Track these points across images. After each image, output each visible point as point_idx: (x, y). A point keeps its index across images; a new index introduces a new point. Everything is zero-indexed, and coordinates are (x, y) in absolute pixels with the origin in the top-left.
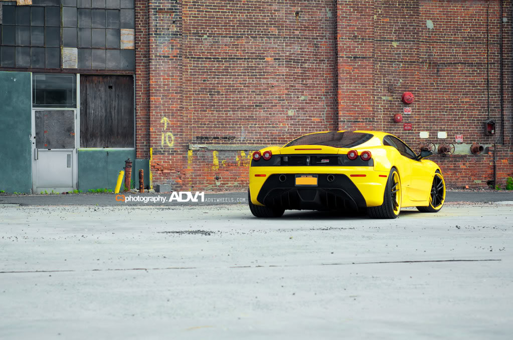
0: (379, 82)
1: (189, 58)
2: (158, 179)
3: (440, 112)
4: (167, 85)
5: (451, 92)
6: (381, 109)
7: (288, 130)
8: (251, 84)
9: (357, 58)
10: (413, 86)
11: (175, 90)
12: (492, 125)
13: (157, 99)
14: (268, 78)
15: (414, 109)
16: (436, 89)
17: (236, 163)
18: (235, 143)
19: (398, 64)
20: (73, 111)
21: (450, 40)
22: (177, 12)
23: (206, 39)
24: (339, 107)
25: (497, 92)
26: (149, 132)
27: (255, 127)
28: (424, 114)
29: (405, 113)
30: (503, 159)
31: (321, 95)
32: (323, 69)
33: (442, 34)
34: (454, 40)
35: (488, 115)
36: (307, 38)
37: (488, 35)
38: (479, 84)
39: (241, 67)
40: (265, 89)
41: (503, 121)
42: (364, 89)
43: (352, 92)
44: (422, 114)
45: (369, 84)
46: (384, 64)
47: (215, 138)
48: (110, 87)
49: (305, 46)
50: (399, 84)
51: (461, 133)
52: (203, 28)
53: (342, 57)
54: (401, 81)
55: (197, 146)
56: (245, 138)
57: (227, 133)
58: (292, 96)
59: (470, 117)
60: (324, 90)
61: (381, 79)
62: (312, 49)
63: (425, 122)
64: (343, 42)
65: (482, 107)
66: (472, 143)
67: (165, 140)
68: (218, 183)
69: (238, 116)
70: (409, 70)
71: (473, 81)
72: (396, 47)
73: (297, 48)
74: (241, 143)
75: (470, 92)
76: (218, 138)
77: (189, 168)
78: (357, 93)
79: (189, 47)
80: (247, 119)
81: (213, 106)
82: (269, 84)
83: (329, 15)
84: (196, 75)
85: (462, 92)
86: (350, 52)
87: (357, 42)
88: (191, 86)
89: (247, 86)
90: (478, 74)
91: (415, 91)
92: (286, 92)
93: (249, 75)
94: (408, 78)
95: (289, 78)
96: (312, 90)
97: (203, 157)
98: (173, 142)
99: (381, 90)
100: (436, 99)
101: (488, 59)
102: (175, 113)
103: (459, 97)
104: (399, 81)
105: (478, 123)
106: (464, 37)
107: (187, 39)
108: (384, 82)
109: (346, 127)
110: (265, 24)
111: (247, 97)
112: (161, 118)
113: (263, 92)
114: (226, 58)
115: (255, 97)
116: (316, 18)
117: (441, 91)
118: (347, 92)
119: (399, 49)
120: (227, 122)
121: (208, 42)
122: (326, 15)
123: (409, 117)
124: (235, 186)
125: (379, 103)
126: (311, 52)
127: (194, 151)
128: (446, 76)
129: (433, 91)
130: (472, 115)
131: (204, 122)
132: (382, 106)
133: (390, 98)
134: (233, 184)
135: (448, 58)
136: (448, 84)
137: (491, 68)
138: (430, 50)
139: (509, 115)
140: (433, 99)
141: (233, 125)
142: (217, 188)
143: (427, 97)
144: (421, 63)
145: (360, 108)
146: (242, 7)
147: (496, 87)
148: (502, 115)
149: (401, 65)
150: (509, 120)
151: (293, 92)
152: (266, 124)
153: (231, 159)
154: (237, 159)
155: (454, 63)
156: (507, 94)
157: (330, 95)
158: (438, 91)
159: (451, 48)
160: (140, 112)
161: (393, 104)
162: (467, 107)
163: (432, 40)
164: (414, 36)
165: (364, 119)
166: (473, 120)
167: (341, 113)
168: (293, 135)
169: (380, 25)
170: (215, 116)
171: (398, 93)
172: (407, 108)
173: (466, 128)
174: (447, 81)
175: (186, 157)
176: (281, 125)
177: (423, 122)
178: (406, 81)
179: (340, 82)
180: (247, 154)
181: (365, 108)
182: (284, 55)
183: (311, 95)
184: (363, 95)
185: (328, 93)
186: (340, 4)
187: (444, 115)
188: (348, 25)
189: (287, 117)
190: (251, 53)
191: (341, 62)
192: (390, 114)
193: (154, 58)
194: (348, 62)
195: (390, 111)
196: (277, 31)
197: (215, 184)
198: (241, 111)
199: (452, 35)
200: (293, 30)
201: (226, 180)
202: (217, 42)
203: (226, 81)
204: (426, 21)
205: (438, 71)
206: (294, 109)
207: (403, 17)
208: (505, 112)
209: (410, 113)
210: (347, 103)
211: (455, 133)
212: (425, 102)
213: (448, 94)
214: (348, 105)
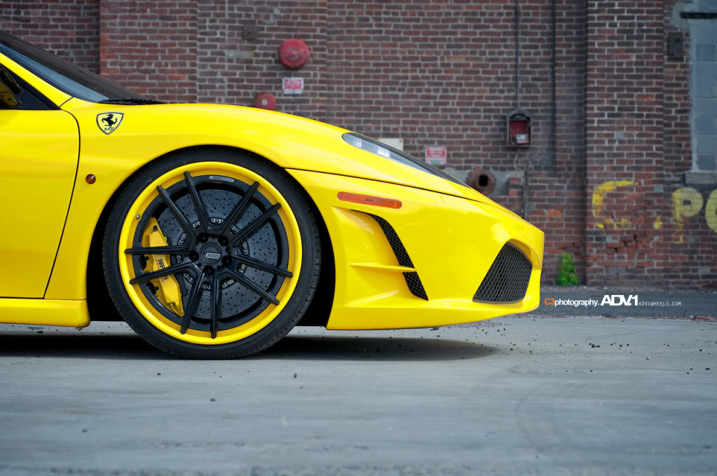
0: (218, 15)
3: (383, 89)
5: (416, 40)
6: (222, 81)
10: (310, 24)
12: (522, 123)
15: (311, 82)
16: (375, 32)
25: (540, 40)
28: (340, 95)
29: (287, 91)
30: (547, 207)
31: (66, 47)
35: (515, 98)
38: (492, 21)
41: (554, 111)
42: (168, 32)
43: (136, 38)
44: (335, 95)
45: (181, 18)
50: (272, 20)
51: (440, 143)
54: (277, 11)
59: (464, 101)
60: (72, 34)
61: (223, 8)
63: (344, 115)
65: (499, 79)
66: (470, 168)
71: (475, 14)
75: (468, 40)
78: (149, 41)
85: (444, 40)
91: (315, 37)
96: (42, 33)
99: (222, 34)
100: (373, 58)
103: (437, 53)
104: (272, 11)
105: (489, 117)
108: (232, 15)
117: (388, 39)
118: (124, 38)
125: (218, 67)
129: (368, 38)
130: (472, 98)
132: (224, 74)
133: (246, 55)
136: (410, 20)
139: (571, 98)
140: (367, 58)
143: (350, 52)
145: (158, 78)
147: (540, 27)
148: (554, 98)
150: (570, 111)
156: (564, 46)
157: (87, 47)
158: (380, 39)
161: (256, 68)
162: (458, 78)
166: (473, 110)
172: (292, 79)
173: (456, 129)
174: (404, 14)
177: (338, 115)
178: (291, 11)
179: (105, 12)
181: (171, 78)
184: (166, 45)
185: (83, 40)
187: (396, 97)
192: (246, 94)
195: (245, 87)
208: (561, 91)
209: (299, 91)
210: (122, 64)
211: (426, 142)
212: (345, 64)
213: (407, 46)
214: (124, 71)
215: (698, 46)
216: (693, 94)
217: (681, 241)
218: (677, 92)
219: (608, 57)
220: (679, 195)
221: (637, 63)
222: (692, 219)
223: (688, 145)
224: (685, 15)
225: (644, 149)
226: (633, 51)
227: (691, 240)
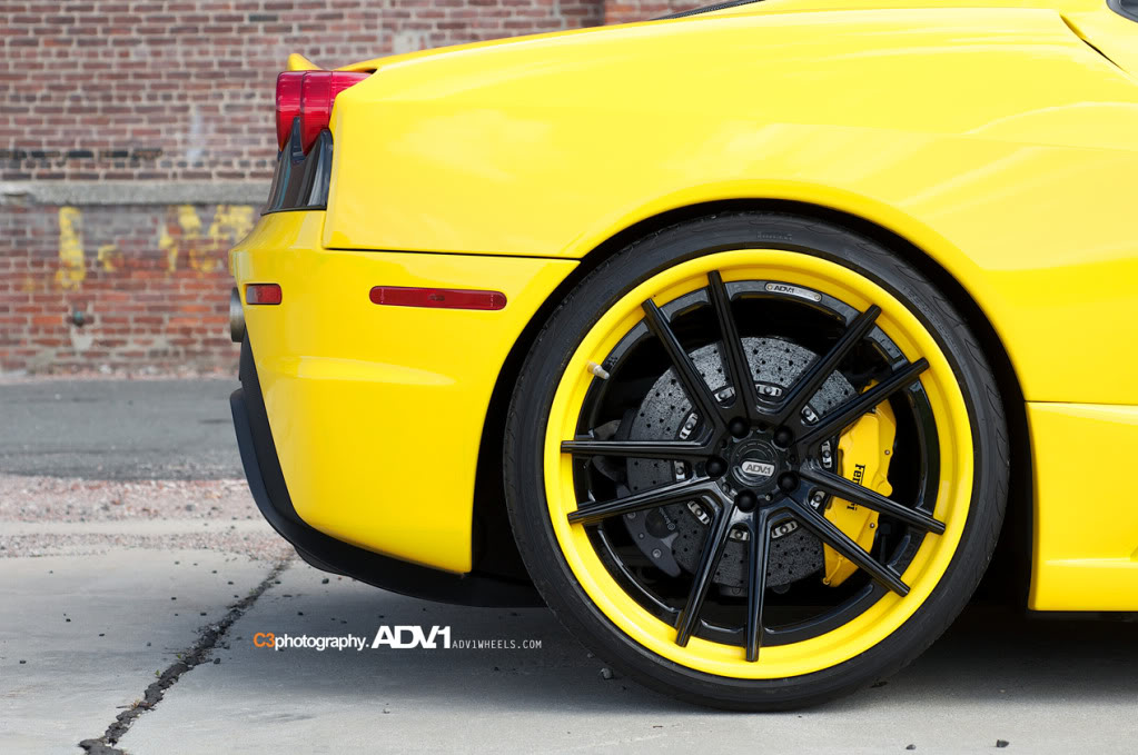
17: (160, 257)
18: (164, 176)
27: (248, 108)
47: (73, 155)
56: (206, 153)
57: (130, 132)
68: (83, 341)
69: (176, 65)
74: (188, 176)
76: (88, 154)
80: (214, 75)
81: (64, 20)
97: (14, 233)
120: (128, 87)
124: (154, 354)
131: (29, 88)
134: (147, 343)
141: (152, 98)
142: (80, 359)
153: (137, 242)
154: (165, 240)
170: (74, 65)
180: (207, 221)
197: (69, 343)
198: (188, 41)
206: (417, 27)
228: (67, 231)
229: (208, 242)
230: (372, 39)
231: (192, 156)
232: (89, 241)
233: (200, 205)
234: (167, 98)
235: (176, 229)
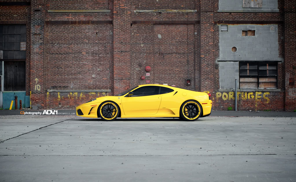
1: (48, 53)
2: (33, 104)
3: (164, 75)
4: (37, 65)
5: (170, 66)
6: (135, 74)
7: (92, 83)
8: (76, 64)
9: (123, 51)
10: (151, 63)
11: (41, 67)
12: (189, 81)
13: (34, 71)
14: (83, 61)
15: (151, 74)
16: (162, 65)
18: (69, 89)
19: (143, 54)
20: (1, 76)
21: (170, 43)
22: (42, 34)
23: (56, 45)
24: (114, 73)
25: (192, 66)
26: (30, 84)
27: (77, 82)
29: (147, 76)
31: (107, 68)
32: (108, 57)
33: (165, 41)
34: (171, 43)
35: (188, 76)
36: (101, 44)
37: (188, 40)
39: (71, 57)
40: (82, 66)
41: (195, 78)
42: (125, 65)
43: (120, 67)
44: (155, 76)
45: (128, 63)
46: (137, 54)
47: (59, 87)
48: (16, 66)
49: (100, 47)
50: (144, 63)
51: (174, 84)
52: (55, 41)
53: (116, 51)
54: (145, 61)
55: (51, 90)
56: (73, 87)
57: (65, 85)
58: (94, 69)
59: (179, 77)
60: (108, 66)
61: (135, 61)
62: (103, 48)
63: (157, 80)
64: (116, 45)
65: (185, 73)
67: (36, 88)
68: (60, 106)
69: (70, 78)
70: (149, 56)
71: (180, 61)
72: (142, 46)
73: (96, 48)
74: (71, 89)
75: (179, 66)
76: (61, 87)
77: (48, 99)
78: (122, 67)
79: (49, 49)
80: (74, 79)
81: (59, 73)
82: (83, 64)
83: (111, 33)
84: (51, 60)
85: (175, 66)
86: (119, 49)
87: (122, 45)
88: (49, 65)
89: (74, 65)
90: (183, 58)
91: (152, 66)
92: (91, 67)
93: (75, 60)
94: (148, 60)
95: (93, 61)
96: (103, 66)
97: (53, 95)
98: (40, 89)
99: (135, 65)
100: (162, 69)
101: (188, 51)
102: (41, 76)
103: (174, 68)
105: (183, 80)
106: (176, 42)
107: (48, 45)
108: (137, 62)
109: (117, 82)
110: (82, 38)
111: (74, 70)
112: (35, 79)
113: (81, 67)
114: (65, 53)
115: (77, 70)
116: (105, 35)
117: (165, 66)
118: (118, 67)
119: (144, 47)
120: (65, 80)
121: (57, 47)
122: (110, 33)
123: (148, 77)
124: (67, 107)
125: (134, 71)
126: (103, 50)
127: (49, 92)
128: (167, 59)
131: (55, 80)
133: (139, 69)
135: (169, 51)
136: (169, 62)
137: (189, 55)
138: (160, 47)
139: (198, 76)
141: (67, 81)
142: (60, 108)
143: (158, 68)
144: (155, 53)
145: (124, 74)
146: (72, 31)
147: (192, 63)
148: (195, 76)
149: (145, 54)
150: (197, 79)
151: (95, 67)
152: (82, 81)
153: (66, 96)
154: (69, 96)
155: (171, 53)
156: (197, 67)
157: (111, 68)
159: (170, 46)
160: (27, 76)
161: (141, 71)
162: (178, 73)
163: (160, 43)
164: (151, 41)
165: (125, 78)
167: (115, 76)
168: (94, 86)
169: (135, 37)
170: (60, 78)
171: (144, 67)
172: (148, 73)
174: (168, 61)
175: (46, 95)
176: (89, 81)
179: (115, 62)
180: (73, 94)
181: (126, 74)
182: (91, 51)
183: (103, 68)
184: (125, 68)
186: (115, 28)
187: (166, 76)
188: (119, 38)
189: (92, 77)
190: (76, 51)
191: (115, 54)
192: (139, 76)
193: (32, 54)
194: (119, 54)
196: (88, 41)
198: (71, 75)
199: (170, 41)
200: (95, 40)
201: (64, 105)
202: (61, 46)
203: (64, 63)
204: (158, 35)
205: (163, 57)
206: (95, 74)
207: (146, 33)
209: (149, 76)
210: (118, 71)
211: (172, 84)
212: (157, 70)
213: (168, 67)
214: (118, 72)
215: (221, 67)
216: (220, 75)
217: (218, 102)
218: (217, 75)
219: (204, 69)
220: (217, 93)
221: (209, 70)
222: (220, 98)
223: (219, 84)
224: (218, 61)
225: (211, 85)
226: (209, 68)
227: (220, 101)
228: (59, 95)
229: (73, 96)
230: (90, 75)
231: (71, 87)
232: (61, 96)
233: (72, 92)
234: (69, 81)
235: (70, 95)
